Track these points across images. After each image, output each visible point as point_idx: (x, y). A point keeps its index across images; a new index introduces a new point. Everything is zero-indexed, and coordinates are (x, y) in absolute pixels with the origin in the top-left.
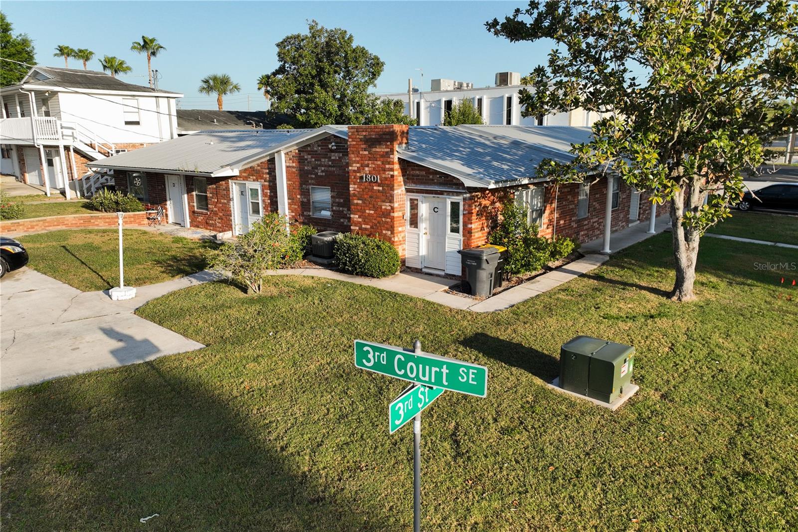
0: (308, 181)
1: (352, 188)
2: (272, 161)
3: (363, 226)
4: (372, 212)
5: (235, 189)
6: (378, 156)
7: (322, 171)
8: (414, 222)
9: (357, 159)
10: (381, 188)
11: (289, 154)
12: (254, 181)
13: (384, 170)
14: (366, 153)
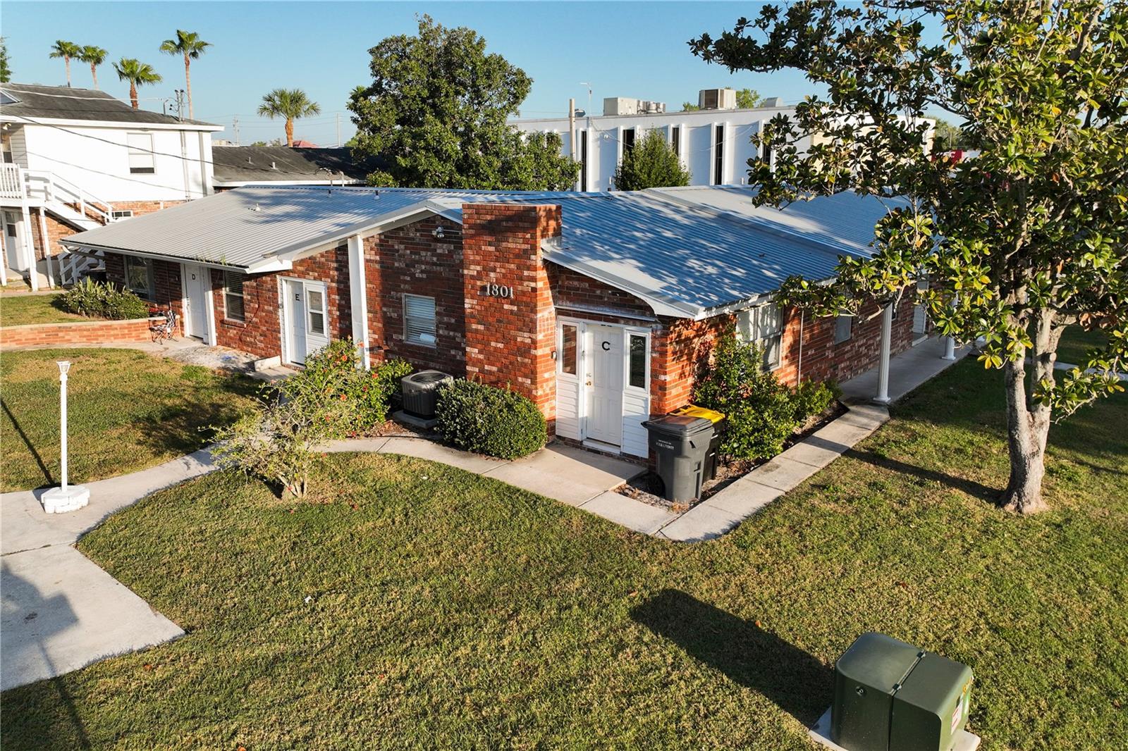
0: (400, 286)
1: (468, 303)
2: (342, 250)
3: (487, 367)
4: (500, 345)
5: (285, 291)
6: (511, 256)
7: (422, 272)
8: (570, 362)
9: (478, 258)
10: (515, 308)
11: (371, 240)
12: (315, 279)
13: (521, 279)
14: (492, 249)
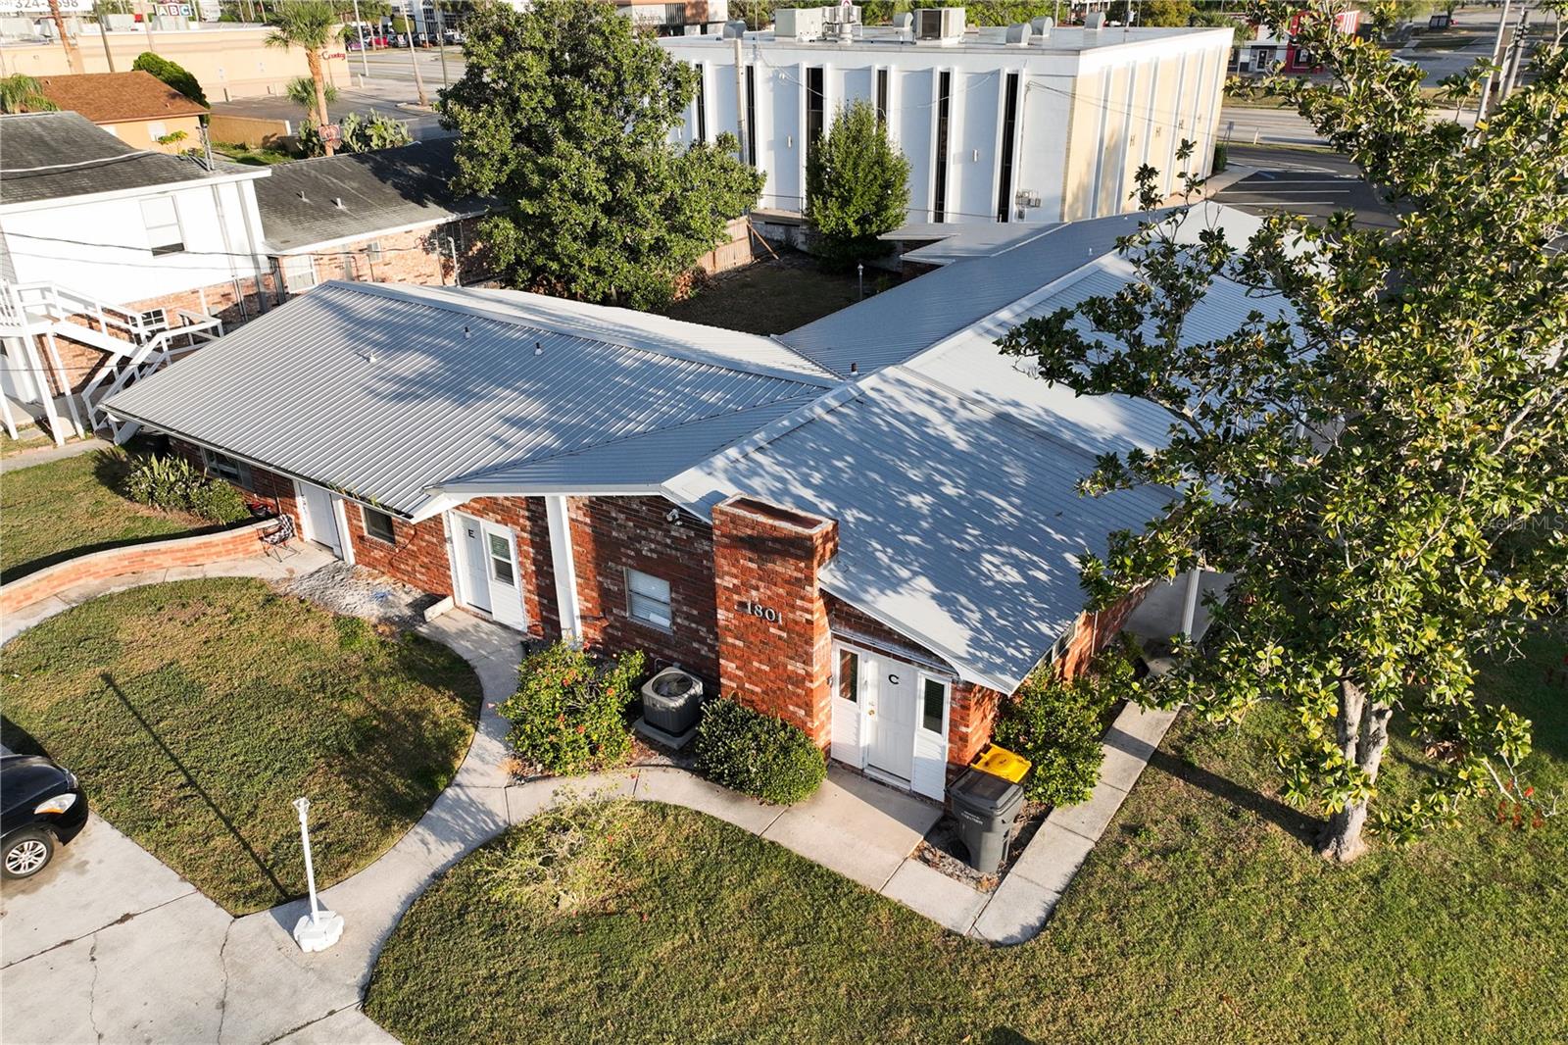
0: (620, 559)
1: (722, 615)
2: (537, 501)
3: (747, 685)
4: (766, 668)
5: (454, 524)
6: (780, 580)
7: (651, 550)
8: (850, 688)
9: (734, 571)
10: (785, 635)
12: (498, 522)
13: (793, 607)
14: (754, 566)
